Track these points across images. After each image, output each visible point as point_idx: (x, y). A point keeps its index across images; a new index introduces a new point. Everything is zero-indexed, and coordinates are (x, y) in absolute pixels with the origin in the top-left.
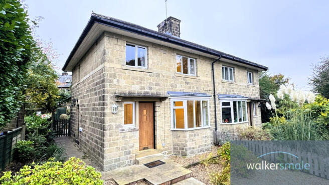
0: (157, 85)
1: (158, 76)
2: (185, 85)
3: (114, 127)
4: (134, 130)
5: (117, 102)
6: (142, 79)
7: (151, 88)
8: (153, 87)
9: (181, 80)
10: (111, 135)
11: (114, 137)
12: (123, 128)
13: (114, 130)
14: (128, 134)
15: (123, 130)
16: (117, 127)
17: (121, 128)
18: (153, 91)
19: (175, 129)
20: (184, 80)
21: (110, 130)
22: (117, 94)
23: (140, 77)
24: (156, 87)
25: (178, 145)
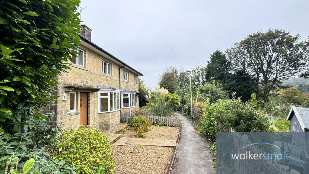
0: (91, 80)
1: (91, 73)
2: (105, 81)
3: (64, 112)
4: (77, 114)
5: (66, 91)
6: (82, 75)
7: (87, 83)
8: (88, 81)
9: (104, 78)
10: (61, 118)
11: (63, 120)
12: (70, 113)
13: (64, 115)
14: (73, 117)
15: (70, 114)
16: (66, 112)
17: (68, 113)
18: (88, 84)
19: (101, 112)
20: (106, 78)
21: (61, 114)
22: (66, 86)
23: (81, 74)
24: (91, 82)
25: (103, 123)
